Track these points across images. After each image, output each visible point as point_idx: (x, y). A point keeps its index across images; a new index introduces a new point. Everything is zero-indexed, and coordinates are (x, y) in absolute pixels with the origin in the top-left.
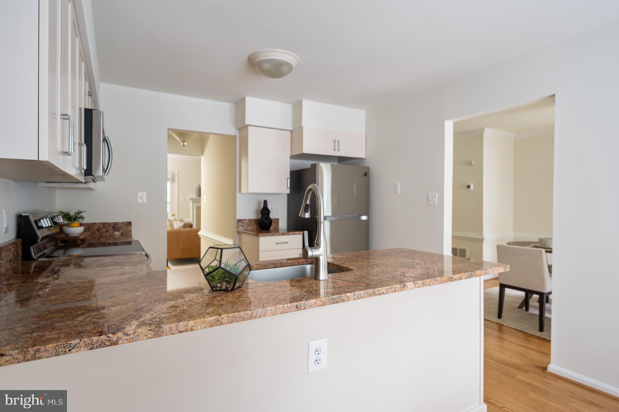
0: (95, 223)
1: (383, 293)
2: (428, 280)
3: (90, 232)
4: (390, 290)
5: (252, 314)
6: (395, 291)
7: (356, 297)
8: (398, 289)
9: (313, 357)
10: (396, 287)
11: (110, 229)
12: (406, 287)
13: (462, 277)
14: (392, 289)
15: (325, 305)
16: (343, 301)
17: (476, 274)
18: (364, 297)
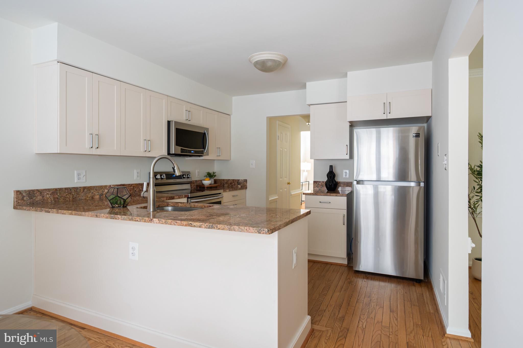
0: (230, 180)
1: (138, 220)
2: (170, 221)
3: (227, 185)
4: (142, 220)
5: (81, 213)
6: (145, 222)
7: (122, 218)
8: (147, 221)
9: (131, 251)
10: (146, 219)
11: (236, 183)
12: (152, 221)
13: (202, 225)
14: (143, 220)
15: (107, 218)
16: (116, 219)
17: (218, 227)
18: (126, 220)
